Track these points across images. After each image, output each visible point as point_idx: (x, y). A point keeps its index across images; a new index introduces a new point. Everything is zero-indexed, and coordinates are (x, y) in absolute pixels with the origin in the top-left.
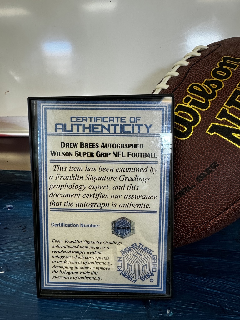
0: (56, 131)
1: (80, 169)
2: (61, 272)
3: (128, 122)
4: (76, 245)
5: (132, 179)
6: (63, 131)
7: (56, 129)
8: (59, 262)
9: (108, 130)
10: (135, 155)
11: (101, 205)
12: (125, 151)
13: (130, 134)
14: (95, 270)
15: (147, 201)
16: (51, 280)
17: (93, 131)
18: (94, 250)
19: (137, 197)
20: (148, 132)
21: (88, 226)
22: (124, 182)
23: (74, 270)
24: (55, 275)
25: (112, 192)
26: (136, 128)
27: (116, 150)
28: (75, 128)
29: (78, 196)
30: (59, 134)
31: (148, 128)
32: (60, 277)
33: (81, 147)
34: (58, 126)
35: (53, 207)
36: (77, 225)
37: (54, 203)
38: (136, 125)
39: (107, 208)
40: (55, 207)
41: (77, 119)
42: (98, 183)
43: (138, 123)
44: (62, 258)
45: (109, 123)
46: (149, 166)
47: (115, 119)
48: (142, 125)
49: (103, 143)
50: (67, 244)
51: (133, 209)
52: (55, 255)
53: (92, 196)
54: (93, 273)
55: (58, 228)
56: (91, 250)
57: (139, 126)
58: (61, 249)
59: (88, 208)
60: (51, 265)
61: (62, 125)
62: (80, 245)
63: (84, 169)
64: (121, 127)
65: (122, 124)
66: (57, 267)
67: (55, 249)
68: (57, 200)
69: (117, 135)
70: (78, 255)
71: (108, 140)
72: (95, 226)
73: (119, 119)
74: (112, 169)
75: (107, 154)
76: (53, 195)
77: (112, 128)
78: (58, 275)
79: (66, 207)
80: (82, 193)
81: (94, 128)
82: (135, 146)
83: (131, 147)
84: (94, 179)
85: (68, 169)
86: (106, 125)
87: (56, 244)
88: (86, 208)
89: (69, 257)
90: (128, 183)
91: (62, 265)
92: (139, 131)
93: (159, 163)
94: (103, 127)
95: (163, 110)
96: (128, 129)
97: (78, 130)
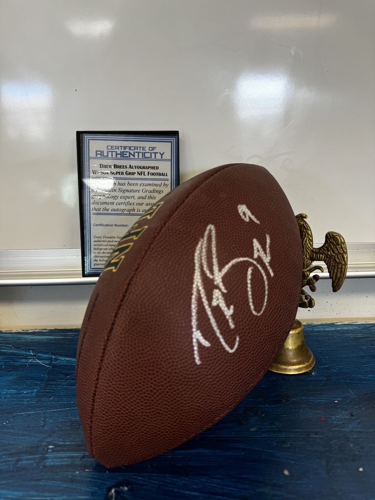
0: (96, 156)
2: (100, 260)
3: (148, 151)
4: (111, 239)
6: (101, 156)
7: (97, 154)
8: (98, 253)
9: (134, 156)
10: (153, 174)
11: (129, 210)
12: (146, 171)
13: (149, 159)
16: (93, 267)
17: (123, 156)
20: (162, 157)
21: (120, 225)
22: (145, 194)
24: (95, 262)
25: (136, 201)
26: (153, 155)
27: (140, 170)
28: (110, 154)
29: (113, 203)
30: (99, 158)
31: (162, 155)
32: (99, 264)
33: (114, 168)
34: (98, 153)
36: (112, 225)
37: (95, 209)
38: (153, 153)
39: (133, 213)
40: (96, 212)
41: (111, 148)
42: (127, 194)
43: (155, 151)
44: (101, 249)
45: (134, 151)
46: (163, 182)
47: (139, 148)
48: (158, 153)
49: (130, 165)
50: (104, 239)
52: (96, 247)
53: (123, 204)
55: (98, 227)
57: (155, 153)
58: (100, 243)
59: (120, 212)
60: (93, 255)
61: (101, 151)
62: (114, 239)
63: (117, 184)
64: (143, 154)
65: (144, 151)
66: (97, 257)
67: (96, 243)
68: (97, 207)
69: (140, 160)
70: (113, 247)
71: (134, 163)
72: (125, 226)
73: (141, 148)
74: (137, 184)
75: (134, 174)
76: (94, 203)
77: (136, 155)
78: (98, 262)
79: (104, 212)
80: (116, 201)
81: (123, 154)
82: (153, 168)
83: (150, 169)
84: (124, 191)
86: (132, 152)
87: (97, 239)
88: (118, 212)
89: (107, 249)
90: (148, 194)
91: (101, 255)
92: (155, 157)
93: (170, 180)
94: (130, 153)
95: (171, 142)
96: (148, 155)
97: (112, 156)
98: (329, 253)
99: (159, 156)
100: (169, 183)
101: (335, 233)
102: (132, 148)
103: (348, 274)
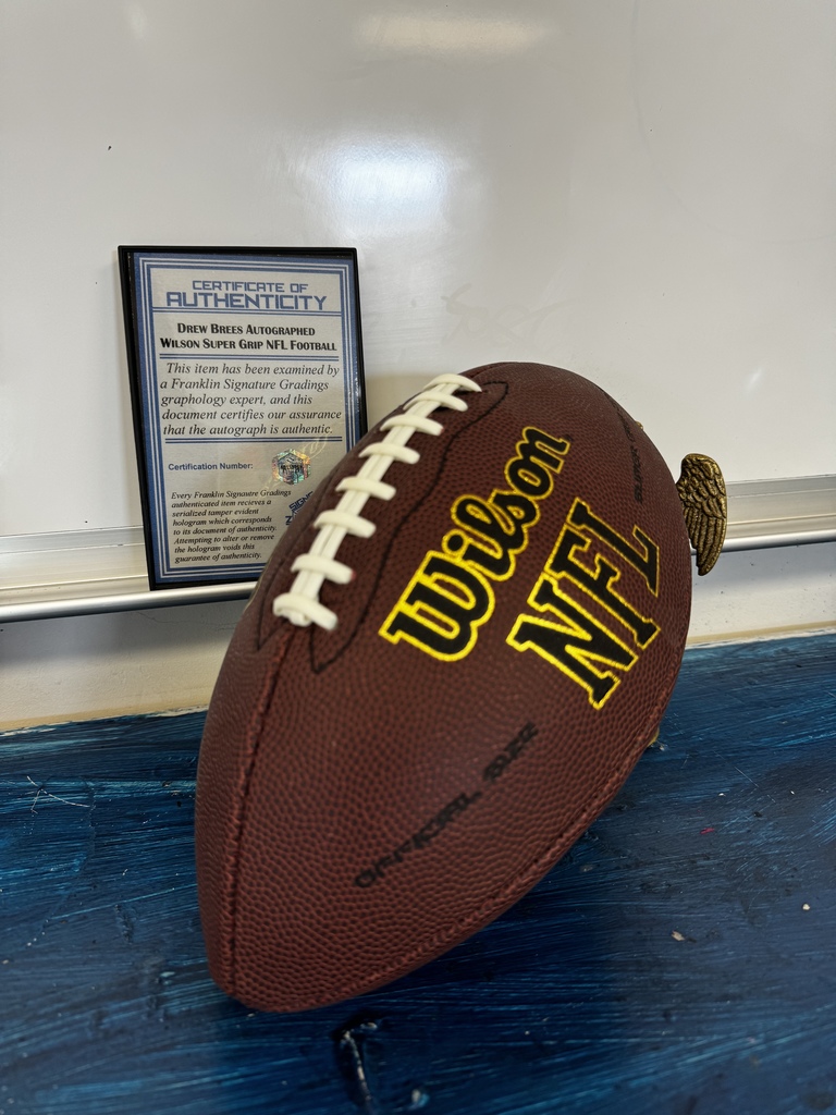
0: (169, 304)
1: (214, 369)
2: (190, 550)
3: (288, 292)
4: (215, 500)
5: (299, 386)
6: (180, 305)
7: (169, 301)
8: (185, 532)
9: (257, 304)
10: (303, 346)
11: (252, 431)
12: (287, 339)
13: (292, 311)
14: (249, 542)
15: (326, 422)
16: (173, 565)
17: (232, 305)
18: (245, 508)
19: (311, 416)
20: (321, 308)
21: (234, 466)
22: (288, 391)
23: (213, 544)
24: (180, 555)
25: (268, 408)
26: (301, 302)
27: (272, 338)
28: (201, 299)
29: (212, 415)
30: (174, 311)
31: (320, 302)
32: (188, 559)
33: (213, 332)
34: (172, 297)
35: (171, 436)
36: (214, 466)
37: (171, 430)
38: (301, 297)
39: (263, 435)
40: (174, 436)
41: (204, 285)
42: (245, 393)
43: (304, 293)
44: (190, 524)
45: (257, 293)
46: (326, 364)
47: (267, 287)
48: (311, 297)
49: (249, 326)
50: (199, 500)
51: (305, 435)
52: (179, 519)
53: (237, 416)
54: (247, 546)
55: (181, 472)
56: (241, 508)
57: (306, 298)
58: (188, 510)
59: (232, 436)
60: (172, 538)
61: (179, 294)
62: (221, 499)
63: (220, 370)
64: (277, 300)
65: (279, 294)
66: (184, 541)
67: (177, 510)
68: (176, 424)
69: (272, 313)
70: (218, 517)
71: (258, 321)
72: (244, 466)
73: (274, 287)
74: (267, 370)
75: (258, 345)
76: (168, 416)
77: (262, 301)
78: (185, 555)
79: (193, 436)
80: (220, 410)
81: (232, 301)
82: (302, 331)
83: (295, 333)
84: (238, 386)
85: (192, 370)
86: (252, 295)
87: (180, 501)
88: (227, 436)
89: (204, 522)
90: (294, 393)
91: (192, 536)
92: (306, 307)
93: (341, 359)
94: (248, 298)
95: (341, 273)
96: (288, 302)
97: (206, 304)
98: (690, 498)
99: (313, 305)
100: (339, 365)
101: (703, 456)
102: (252, 287)
103: (728, 542)
